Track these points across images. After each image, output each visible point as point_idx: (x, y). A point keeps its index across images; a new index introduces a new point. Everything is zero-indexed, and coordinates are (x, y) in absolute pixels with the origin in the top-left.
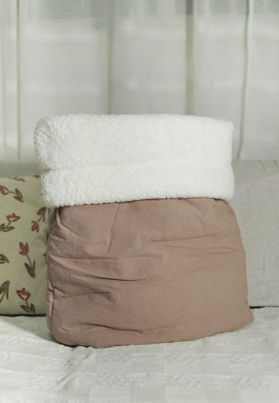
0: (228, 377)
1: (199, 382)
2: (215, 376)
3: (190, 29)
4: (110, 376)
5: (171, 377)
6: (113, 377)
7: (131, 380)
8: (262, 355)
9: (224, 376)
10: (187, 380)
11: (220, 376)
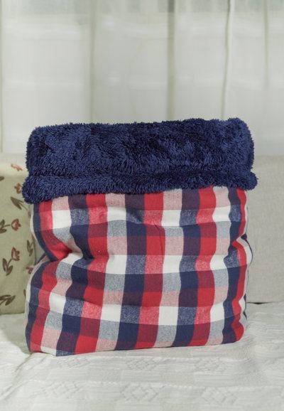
0: (190, 387)
1: (157, 394)
2: (175, 386)
3: (171, 25)
4: (60, 385)
5: (126, 387)
6: (63, 385)
7: (81, 389)
8: (232, 360)
9: (185, 387)
10: (144, 390)
11: (181, 387)
